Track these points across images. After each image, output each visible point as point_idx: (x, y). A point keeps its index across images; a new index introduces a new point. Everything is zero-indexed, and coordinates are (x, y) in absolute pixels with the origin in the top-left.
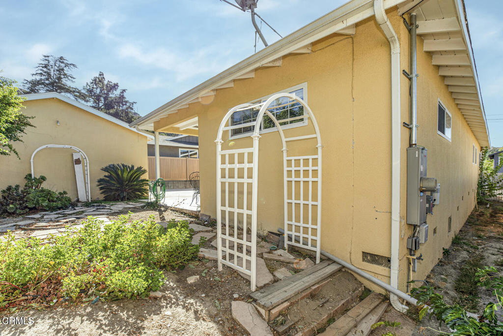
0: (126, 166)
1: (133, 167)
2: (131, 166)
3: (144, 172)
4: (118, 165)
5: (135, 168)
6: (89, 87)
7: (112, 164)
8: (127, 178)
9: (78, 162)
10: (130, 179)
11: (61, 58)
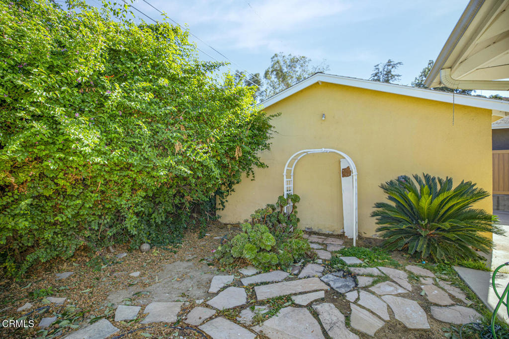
0: (434, 179)
1: (450, 181)
2: (445, 179)
3: (482, 195)
4: (416, 177)
5: (455, 185)
6: (417, 81)
7: (403, 174)
8: (428, 208)
9: (347, 172)
10: (437, 212)
11: (390, 61)
